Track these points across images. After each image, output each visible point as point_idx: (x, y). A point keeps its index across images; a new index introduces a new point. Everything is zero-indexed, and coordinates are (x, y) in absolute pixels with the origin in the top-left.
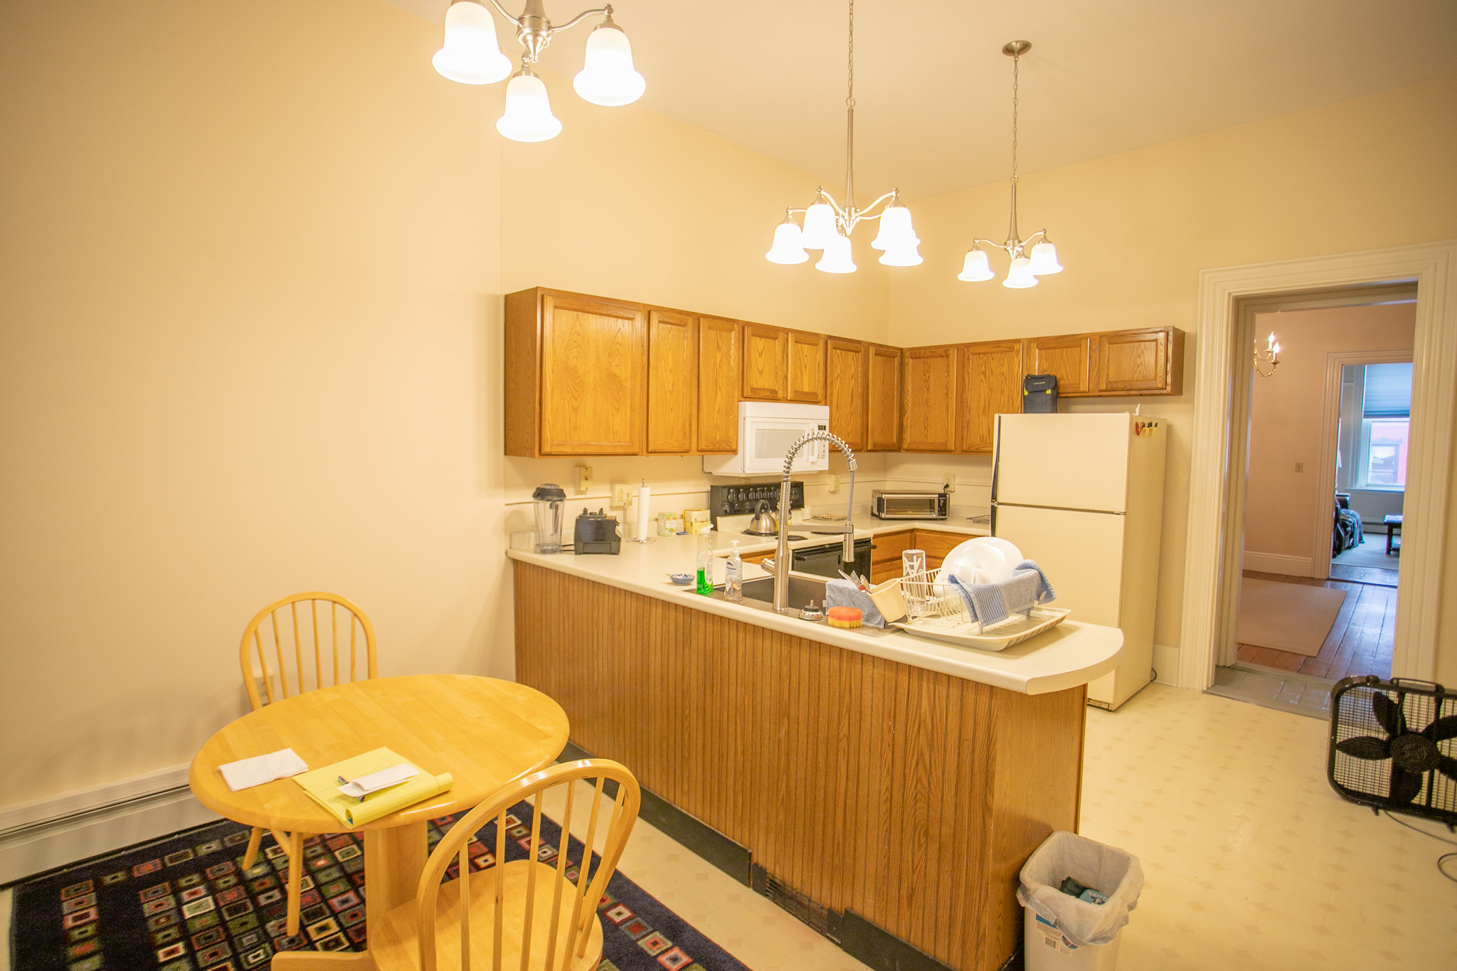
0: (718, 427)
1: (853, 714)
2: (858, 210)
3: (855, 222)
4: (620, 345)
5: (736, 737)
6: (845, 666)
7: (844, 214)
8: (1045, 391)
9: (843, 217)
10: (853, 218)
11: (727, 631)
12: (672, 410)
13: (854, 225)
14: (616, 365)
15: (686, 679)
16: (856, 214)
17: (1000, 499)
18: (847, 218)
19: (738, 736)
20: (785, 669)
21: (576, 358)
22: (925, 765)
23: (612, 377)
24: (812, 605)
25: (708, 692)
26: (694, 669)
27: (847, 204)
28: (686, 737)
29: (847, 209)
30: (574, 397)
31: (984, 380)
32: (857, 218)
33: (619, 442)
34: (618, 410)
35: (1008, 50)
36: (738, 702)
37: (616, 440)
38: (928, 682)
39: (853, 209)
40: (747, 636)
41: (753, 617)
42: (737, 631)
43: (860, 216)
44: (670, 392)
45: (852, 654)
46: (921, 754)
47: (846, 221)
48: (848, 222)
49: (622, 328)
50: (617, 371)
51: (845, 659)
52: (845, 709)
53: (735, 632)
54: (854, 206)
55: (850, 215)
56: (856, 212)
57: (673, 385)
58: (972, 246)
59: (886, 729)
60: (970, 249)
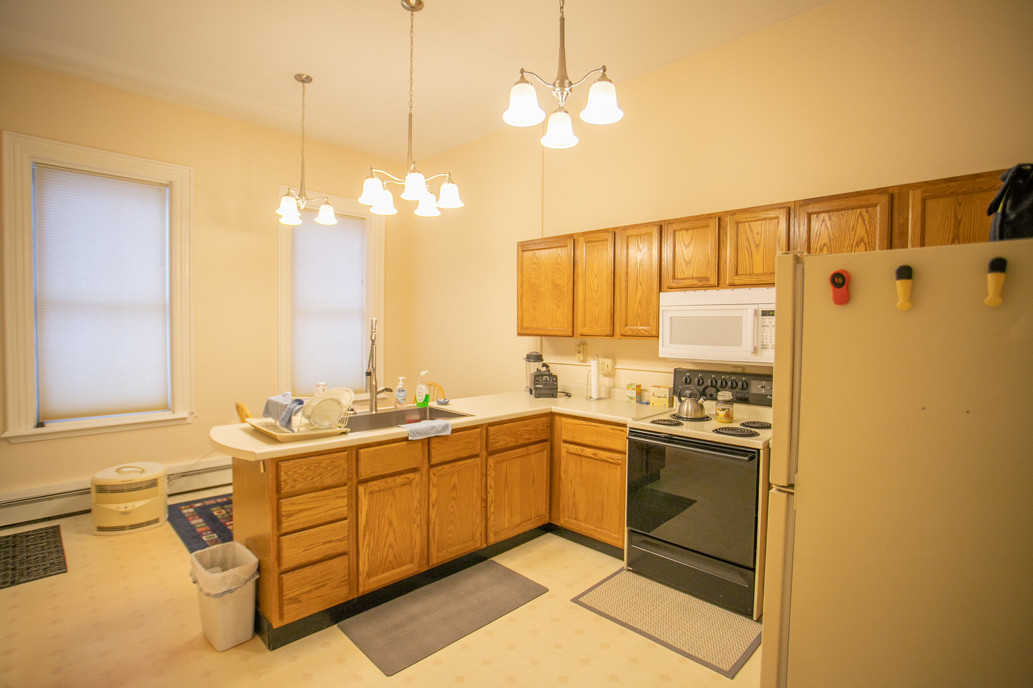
0: (639, 316)
4: (560, 265)
12: (597, 305)
14: (558, 278)
21: (534, 278)
23: (556, 286)
30: (533, 301)
33: (560, 328)
34: (558, 307)
37: (558, 327)
44: (595, 291)
49: (561, 253)
50: (558, 282)
57: (598, 286)
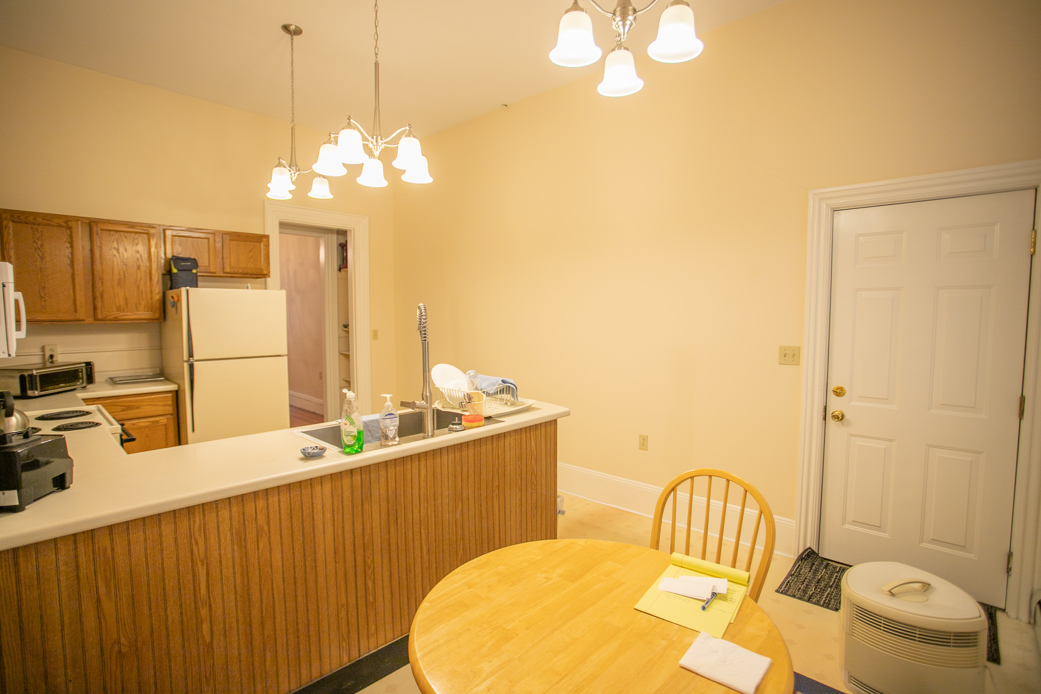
1: (500, 471)
2: (383, 139)
3: (381, 147)
5: (421, 545)
6: (495, 445)
7: (373, 140)
8: (191, 270)
9: (372, 142)
10: (380, 144)
11: (409, 466)
13: (380, 150)
15: (368, 531)
16: (382, 141)
17: (196, 356)
18: (375, 143)
19: (423, 543)
20: (458, 469)
22: (534, 474)
24: (457, 420)
25: (392, 529)
26: (376, 516)
27: (375, 133)
28: (370, 584)
29: (375, 137)
31: (117, 255)
32: (382, 145)
35: (286, 28)
36: (422, 516)
38: (533, 431)
39: (379, 138)
40: (428, 461)
41: (442, 442)
42: (419, 461)
43: (385, 143)
45: (499, 436)
46: (533, 470)
47: (374, 146)
48: (375, 147)
51: (495, 441)
52: (496, 470)
53: (417, 464)
54: (380, 135)
55: (377, 141)
56: (381, 139)
58: (277, 164)
59: (517, 467)
60: (276, 165)
